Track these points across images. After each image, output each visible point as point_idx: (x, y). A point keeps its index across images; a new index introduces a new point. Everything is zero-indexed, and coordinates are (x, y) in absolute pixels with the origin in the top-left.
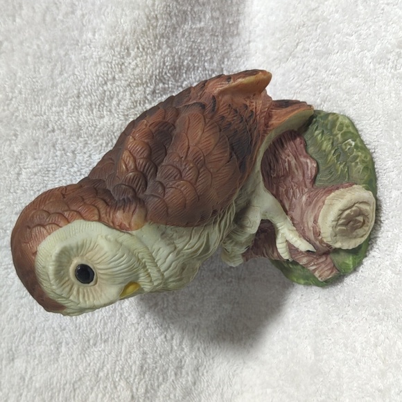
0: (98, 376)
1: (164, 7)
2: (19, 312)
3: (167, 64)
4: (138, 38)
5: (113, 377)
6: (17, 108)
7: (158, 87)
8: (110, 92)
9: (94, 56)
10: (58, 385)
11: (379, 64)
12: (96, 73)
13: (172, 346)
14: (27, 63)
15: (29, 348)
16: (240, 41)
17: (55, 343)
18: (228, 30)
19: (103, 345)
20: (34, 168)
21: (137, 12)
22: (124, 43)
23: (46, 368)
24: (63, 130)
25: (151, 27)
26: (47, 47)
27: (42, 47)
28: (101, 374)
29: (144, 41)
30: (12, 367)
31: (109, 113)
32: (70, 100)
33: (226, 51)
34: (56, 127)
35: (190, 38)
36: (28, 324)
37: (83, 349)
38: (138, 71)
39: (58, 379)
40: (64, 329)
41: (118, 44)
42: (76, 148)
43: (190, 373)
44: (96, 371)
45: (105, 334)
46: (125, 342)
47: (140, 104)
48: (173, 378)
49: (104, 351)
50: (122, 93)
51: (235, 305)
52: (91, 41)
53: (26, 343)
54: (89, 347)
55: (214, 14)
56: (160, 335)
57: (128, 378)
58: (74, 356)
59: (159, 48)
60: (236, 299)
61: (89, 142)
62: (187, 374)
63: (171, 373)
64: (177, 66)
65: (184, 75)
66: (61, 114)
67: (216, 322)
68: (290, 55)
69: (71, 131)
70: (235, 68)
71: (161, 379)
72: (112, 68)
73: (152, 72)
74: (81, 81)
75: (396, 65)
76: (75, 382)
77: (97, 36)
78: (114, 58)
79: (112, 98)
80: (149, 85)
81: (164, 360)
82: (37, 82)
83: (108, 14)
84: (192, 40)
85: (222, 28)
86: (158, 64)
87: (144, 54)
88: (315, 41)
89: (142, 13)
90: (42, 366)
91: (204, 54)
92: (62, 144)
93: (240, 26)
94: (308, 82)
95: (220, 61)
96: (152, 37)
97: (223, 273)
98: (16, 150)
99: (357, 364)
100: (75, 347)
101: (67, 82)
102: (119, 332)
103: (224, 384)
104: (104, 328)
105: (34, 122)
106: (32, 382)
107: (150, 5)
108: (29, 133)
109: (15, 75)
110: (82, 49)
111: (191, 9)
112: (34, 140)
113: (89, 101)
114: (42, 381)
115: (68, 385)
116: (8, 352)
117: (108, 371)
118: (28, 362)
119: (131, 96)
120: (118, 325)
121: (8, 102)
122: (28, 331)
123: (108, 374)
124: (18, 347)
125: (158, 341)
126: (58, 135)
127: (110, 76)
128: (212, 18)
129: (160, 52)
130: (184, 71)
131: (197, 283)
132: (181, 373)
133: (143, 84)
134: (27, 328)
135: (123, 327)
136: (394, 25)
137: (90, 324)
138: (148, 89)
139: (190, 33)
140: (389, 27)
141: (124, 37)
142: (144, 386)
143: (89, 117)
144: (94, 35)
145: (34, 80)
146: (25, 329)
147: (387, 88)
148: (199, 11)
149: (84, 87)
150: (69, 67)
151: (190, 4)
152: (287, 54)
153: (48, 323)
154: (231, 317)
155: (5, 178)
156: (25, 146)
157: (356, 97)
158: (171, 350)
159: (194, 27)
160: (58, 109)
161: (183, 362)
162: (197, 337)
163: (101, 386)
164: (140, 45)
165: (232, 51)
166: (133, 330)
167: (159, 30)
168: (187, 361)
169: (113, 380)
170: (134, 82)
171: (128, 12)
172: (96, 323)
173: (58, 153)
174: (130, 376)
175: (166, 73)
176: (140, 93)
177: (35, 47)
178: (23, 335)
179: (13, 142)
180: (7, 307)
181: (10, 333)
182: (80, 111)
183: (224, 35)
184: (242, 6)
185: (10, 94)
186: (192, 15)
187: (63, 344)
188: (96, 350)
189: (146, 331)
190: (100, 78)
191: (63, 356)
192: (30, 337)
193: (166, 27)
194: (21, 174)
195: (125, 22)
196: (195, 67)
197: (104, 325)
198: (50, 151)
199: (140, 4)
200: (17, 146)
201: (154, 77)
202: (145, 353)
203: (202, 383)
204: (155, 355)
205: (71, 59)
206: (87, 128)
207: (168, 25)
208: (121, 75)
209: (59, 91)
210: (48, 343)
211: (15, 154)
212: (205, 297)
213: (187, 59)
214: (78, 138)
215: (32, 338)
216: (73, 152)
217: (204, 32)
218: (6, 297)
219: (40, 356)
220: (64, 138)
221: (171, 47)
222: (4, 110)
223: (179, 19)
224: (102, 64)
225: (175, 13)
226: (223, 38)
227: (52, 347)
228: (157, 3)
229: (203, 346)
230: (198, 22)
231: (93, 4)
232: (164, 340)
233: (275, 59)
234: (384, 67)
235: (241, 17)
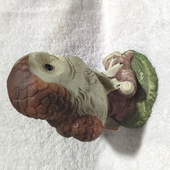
1: (65, 23)
2: (12, 152)
3: (68, 45)
4: (55, 35)
7: (65, 55)
9: (39, 44)
11: (151, 33)
13: (78, 166)
14: (13, 49)
15: (16, 167)
16: (100, 35)
17: (27, 164)
18: (95, 30)
19: (47, 165)
21: (54, 25)
22: (50, 38)
25: (61, 31)
26: (21, 42)
29: (58, 36)
33: (95, 39)
35: (78, 34)
36: (16, 157)
37: (38, 167)
38: (56, 48)
40: (31, 158)
41: (47, 38)
45: (48, 160)
46: (57, 164)
49: (48, 168)
52: (37, 38)
53: (15, 165)
54: (41, 166)
55: (88, 24)
56: (73, 160)
59: (65, 39)
64: (73, 46)
65: (77, 49)
70: (99, 46)
72: (46, 48)
73: (63, 49)
75: (157, 32)
77: (39, 36)
78: (47, 44)
80: (62, 54)
82: (17, 56)
83: (44, 27)
84: (79, 35)
85: (92, 30)
86: (65, 45)
87: (58, 41)
88: (127, 29)
89: (56, 25)
91: (84, 41)
93: (100, 29)
95: (92, 43)
96: (61, 35)
100: (35, 166)
102: (54, 160)
104: (47, 158)
107: (60, 22)
109: (9, 54)
110: (34, 42)
111: (78, 23)
120: (53, 156)
121: (6, 65)
124: (12, 167)
125: (71, 163)
128: (87, 26)
129: (65, 40)
130: (76, 48)
133: (59, 54)
134: (15, 158)
135: (55, 157)
136: (155, 16)
137: (41, 156)
139: (78, 32)
140: (153, 17)
141: (50, 36)
144: (38, 36)
146: (15, 159)
147: (155, 42)
148: (81, 23)
150: (29, 49)
151: (77, 21)
152: (118, 36)
153: (24, 156)
157: (144, 49)
158: (78, 168)
159: (79, 30)
164: (57, 38)
165: (97, 39)
166: (60, 158)
167: (64, 32)
171: (51, 26)
172: (44, 155)
175: (68, 49)
177: (16, 43)
178: (14, 162)
180: (7, 150)
181: (9, 161)
183: (93, 33)
184: (100, 21)
186: (78, 25)
187: (31, 165)
188: (44, 167)
189: (66, 159)
193: (67, 30)
195: (50, 30)
196: (81, 46)
197: (47, 156)
199: (56, 22)
201: (63, 50)
202: (65, 169)
205: (30, 46)
207: (68, 29)
208: (49, 51)
210: (24, 165)
213: (77, 43)
215: (17, 163)
217: (84, 32)
218: (7, 146)
221: (70, 38)
222: (5, 68)
223: (73, 27)
224: (42, 47)
225: (70, 25)
226: (93, 34)
227: (26, 167)
228: (62, 21)
229: (92, 166)
230: (81, 28)
231: (38, 24)
232: (74, 163)
233: (113, 40)
234: (153, 34)
235: (100, 25)
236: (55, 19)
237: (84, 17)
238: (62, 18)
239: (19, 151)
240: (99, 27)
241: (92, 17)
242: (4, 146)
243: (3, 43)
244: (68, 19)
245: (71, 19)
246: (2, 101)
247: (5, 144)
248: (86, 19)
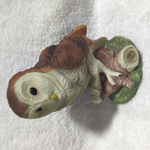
0: (43, 145)
1: (62, 7)
3: (65, 28)
4: (53, 18)
5: (49, 145)
6: (11, 46)
7: (62, 36)
8: (44, 39)
9: (38, 26)
10: (29, 148)
11: (141, 22)
12: (39, 32)
13: (71, 133)
14: (14, 30)
15: (18, 134)
16: (93, 18)
17: (27, 132)
18: (88, 14)
19: (45, 133)
20: (18, 68)
21: (53, 9)
22: (48, 21)
23: (24, 142)
24: (28, 54)
25: (58, 14)
26: (21, 24)
27: (19, 24)
28: (45, 144)
29: (56, 19)
30: (12, 142)
31: (44, 47)
32: (30, 42)
33: (88, 22)
34: (25, 53)
35: (73, 18)
36: (17, 126)
37: (37, 134)
38: (54, 31)
39: (29, 146)
40: (30, 127)
41: (46, 21)
42: (32, 60)
43: (78, 144)
44: (43, 143)
45: (46, 129)
46: (53, 132)
47: (55, 43)
48: (72, 145)
49: (45, 135)
50: (48, 39)
51: (95, 118)
52: (36, 21)
53: (17, 133)
54: (40, 134)
55: (82, 8)
56: (67, 129)
57: (54, 145)
58: (34, 137)
59: (62, 22)
60: (95, 115)
61: (37, 58)
62: (77, 144)
63: (71, 143)
64: (69, 28)
66: (27, 48)
67: (88, 124)
68: (111, 22)
69: (31, 54)
70: (91, 28)
71: (67, 146)
72: (44, 30)
73: (59, 31)
74: (33, 35)
75: (147, 22)
76: (35, 147)
77: (39, 19)
78: (45, 26)
79: (45, 41)
81: (68, 139)
82: (18, 36)
83: (42, 10)
84: (74, 18)
85: (86, 13)
86: (61, 28)
87: (56, 24)
88: (119, 15)
89: (54, 9)
90: (23, 141)
91: (79, 23)
92: (27, 59)
93: (93, 12)
94: (117, 31)
96: (59, 18)
97: (90, 105)
98: (11, 62)
99: (138, 138)
100: (34, 134)
101: (29, 36)
102: (51, 128)
103: (92, 148)
104: (45, 127)
105: (17, 51)
106: (19, 147)
107: (57, 6)
108: (15, 55)
109: (10, 34)
110: (33, 24)
111: (73, 7)
112: (17, 58)
113: (37, 42)
114: (23, 147)
115: (32, 148)
116: (11, 136)
117: (47, 143)
118: (18, 140)
119: (52, 40)
120: (50, 125)
121: (8, 45)
122: (17, 128)
123: (47, 144)
124: (14, 134)
125: (66, 131)
126: (26, 56)
127: (44, 33)
128: (82, 10)
129: (62, 23)
131: (80, 109)
132: (75, 143)
133: (56, 35)
134: (17, 127)
135: (52, 126)
136: (146, 7)
137: (40, 125)
138: (58, 37)
139: (73, 16)
140: (144, 8)
141: (48, 19)
142: (61, 148)
143: (37, 49)
144: (38, 18)
145: (17, 36)
146: (16, 127)
147: (145, 31)
148: (76, 7)
149: (35, 38)
150: (29, 30)
151: (73, 5)
152: (110, 21)
153: (24, 125)
154: (93, 122)
155: (8, 72)
156: (14, 60)
157: (134, 35)
158: (71, 135)
160: (26, 46)
161: (76, 139)
162: (81, 130)
163: (45, 148)
164: (54, 21)
165: (90, 22)
166: (56, 127)
167: (61, 15)
168: (77, 139)
169: (49, 146)
170: (52, 35)
171: (49, 9)
172: (42, 125)
173: (26, 62)
174: (55, 145)
175: (65, 31)
176: (55, 39)
177: (17, 24)
178: (16, 130)
179: (10, 59)
180: (10, 120)
181: (11, 129)
182: (34, 46)
183: (87, 16)
184: (93, 5)
185: (9, 42)
186: (74, 9)
187: (30, 133)
188: (42, 135)
189: (61, 128)
190: (40, 34)
191: (30, 137)
192: (18, 130)
193: (64, 14)
194: (13, 70)
195: (48, 13)
197: (45, 126)
198: (23, 61)
199: (54, 6)
200: (11, 60)
201: (60, 33)
202: (60, 136)
203: (83, 148)
204: (65, 136)
205: (30, 28)
206: (36, 52)
207: (65, 13)
208: (48, 32)
209: (26, 40)
210: (25, 132)
211: (11, 63)
212: (83, 115)
213: (72, 26)
214: (33, 56)
215: (19, 131)
216: (32, 61)
217: (78, 15)
218: (9, 116)
219: (22, 137)
220: (28, 56)
221: (66, 21)
222: (7, 47)
223: (69, 11)
224: (41, 29)
225: (67, 9)
227: (26, 134)
228: (60, 5)
229: (83, 133)
230: (76, 12)
231: (37, 7)
232: (68, 131)
233: (105, 24)
234: (143, 23)
235: (93, 9)
236: (53, 4)
237: (79, 2)
238: (60, 3)
239: (20, 121)
240: (92, 11)
241: (86, 1)
242: (6, 116)
243: (5, 24)
244: (65, 3)
245: (67, 4)
246: (4, 77)
247: (7, 114)
248: (81, 4)
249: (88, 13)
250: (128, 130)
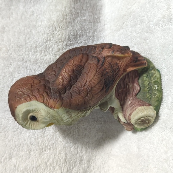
0: (47, 164)
1: (69, 11)
2: (13, 138)
3: (71, 34)
4: (59, 23)
5: (53, 165)
6: (11, 53)
7: (68, 43)
8: (49, 45)
9: (42, 31)
10: (30, 168)
11: (156, 26)
12: (43, 38)
13: (78, 151)
14: (15, 35)
15: (18, 153)
16: (101, 25)
17: (28, 150)
19: (48, 151)
20: (19, 77)
21: (58, 13)
22: (54, 25)
23: (25, 162)
24: (30, 61)
25: (64, 19)
26: (23, 29)
27: (21, 29)
28: (48, 163)
29: (62, 24)
30: (11, 162)
31: (48, 54)
32: (33, 49)
33: (95, 29)
34: (27, 60)
35: (80, 24)
36: (17, 143)
37: (40, 153)
38: (60, 36)
39: (30, 166)
40: (32, 144)
41: (51, 26)
42: (35, 69)
43: (86, 163)
44: (46, 162)
45: (49, 146)
46: (58, 149)
47: (61, 50)
48: (79, 165)
49: (49, 153)
50: (53, 46)
51: (104, 133)
52: (40, 25)
53: (16, 151)
54: (43, 152)
55: (90, 14)
56: (73, 146)
57: (59, 165)
58: (37, 156)
59: (68, 27)
60: (104, 130)
61: (41, 66)
62: (85, 163)
63: (78, 162)
64: (76, 34)
65: (79, 38)
66: (29, 55)
67: (96, 141)
68: (121, 28)
69: (33, 62)
70: (99, 36)
71: (73, 165)
72: (49, 35)
73: (66, 37)
74: (37, 41)
75: (163, 26)
76: (37, 167)
77: (43, 23)
78: (50, 32)
79: (50, 48)
81: (74, 157)
82: (19, 42)
83: (47, 14)
85: (93, 19)
86: (68, 34)
87: (62, 30)
88: (130, 21)
89: (61, 14)
90: (23, 160)
91: (86, 30)
92: (30, 67)
93: (101, 19)
94: (129, 38)
95: (93, 33)
96: (65, 23)
97: (98, 120)
98: (11, 70)
100: (37, 152)
101: (31, 42)
102: (55, 145)
103: (101, 167)
104: (49, 143)
105: (18, 58)
106: (19, 168)
107: (64, 10)
108: (16, 63)
109: (10, 40)
110: (37, 29)
111: (80, 12)
112: (18, 66)
113: (41, 49)
114: (23, 167)
115: (34, 168)
116: (9, 155)
117: (51, 162)
118: (17, 159)
119: (57, 46)
120: (55, 142)
121: (7, 51)
122: (17, 145)
123: (51, 163)
124: (13, 152)
125: (72, 149)
126: (28, 64)
127: (49, 39)
128: (89, 15)
129: (68, 29)
130: (78, 37)
131: (87, 124)
132: (82, 163)
133: (62, 42)
134: (17, 144)
135: (57, 143)
136: (161, 10)
137: (43, 142)
138: (64, 44)
139: (80, 21)
140: (159, 11)
141: (54, 23)
142: (67, 168)
143: (40, 56)
145: (18, 42)
146: (16, 145)
147: (160, 35)
148: (83, 12)
149: (38, 44)
150: (32, 36)
151: (80, 10)
152: (120, 27)
153: (25, 142)
154: (102, 138)
155: (7, 82)
156: (15, 68)
157: (148, 41)
158: (78, 153)
159: (82, 19)
160: (28, 53)
161: (83, 158)
162: (88, 147)
163: (48, 168)
164: (60, 26)
165: (98, 29)
166: (61, 144)
167: (68, 20)
168: (85, 157)
169: (53, 166)
170: (58, 41)
171: (55, 13)
172: (45, 141)
173: (28, 71)
174: (60, 164)
175: (71, 37)
176: (61, 45)
177: (18, 29)
178: (15, 147)
179: (10, 67)
180: (8, 136)
181: (10, 146)
182: (37, 53)
183: (94, 22)
184: (101, 11)
185: (9, 48)
186: (81, 14)
187: (32, 151)
188: (46, 153)
189: (67, 144)
190: (45, 40)
191: (32, 156)
192: (18, 148)
193: (70, 19)
194: (13, 80)
195: (54, 17)
196: (83, 35)
198: (25, 70)
199: (60, 10)
200: (11, 69)
201: (66, 39)
202: (66, 154)
203: (91, 167)
204: (71, 154)
205: (33, 33)
206: (40, 60)
208: (53, 38)
209: (28, 46)
210: (25, 151)
211: (11, 72)
212: (91, 130)
213: (79, 32)
214: (36, 64)
216: (34, 70)
217: (86, 21)
218: (8, 132)
219: (22, 156)
220: (30, 64)
221: (73, 27)
222: (6, 54)
223: (76, 16)
224: (45, 34)
225: (74, 14)
226: (94, 24)
227: (27, 152)
228: (66, 9)
229: (91, 151)
230: (83, 17)
231: (41, 11)
232: (74, 148)
233: (115, 30)
234: (158, 27)
235: (101, 15)
236: (59, 7)
237: (87, 7)
238: (66, 6)
239: (20, 137)
240: (100, 17)
241: (94, 7)
242: (4, 132)
243: (4, 28)
244: (72, 7)
245: (74, 8)
246: (3, 87)
247: (5, 130)
248: (88, 9)
249: (96, 20)
250: (144, 142)
